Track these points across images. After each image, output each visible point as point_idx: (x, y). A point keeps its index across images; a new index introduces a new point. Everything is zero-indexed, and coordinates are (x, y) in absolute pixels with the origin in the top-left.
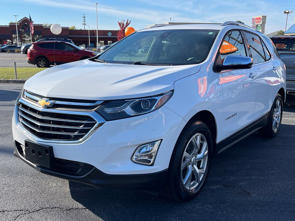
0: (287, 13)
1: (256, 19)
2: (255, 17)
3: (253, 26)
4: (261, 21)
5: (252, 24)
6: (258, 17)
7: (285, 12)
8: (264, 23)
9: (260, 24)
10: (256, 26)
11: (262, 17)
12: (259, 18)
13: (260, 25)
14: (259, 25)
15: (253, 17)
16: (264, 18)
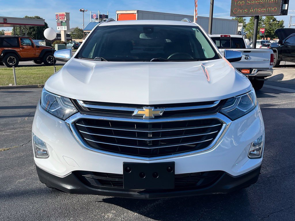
0: (83, 11)
1: (60, 15)
2: (58, 14)
3: (58, 22)
4: (65, 17)
5: (57, 20)
6: (61, 13)
7: (81, 10)
8: (68, 20)
9: (64, 20)
10: (60, 22)
11: (65, 14)
12: (63, 15)
13: (65, 22)
14: (63, 22)
15: (57, 13)
16: (68, 14)
